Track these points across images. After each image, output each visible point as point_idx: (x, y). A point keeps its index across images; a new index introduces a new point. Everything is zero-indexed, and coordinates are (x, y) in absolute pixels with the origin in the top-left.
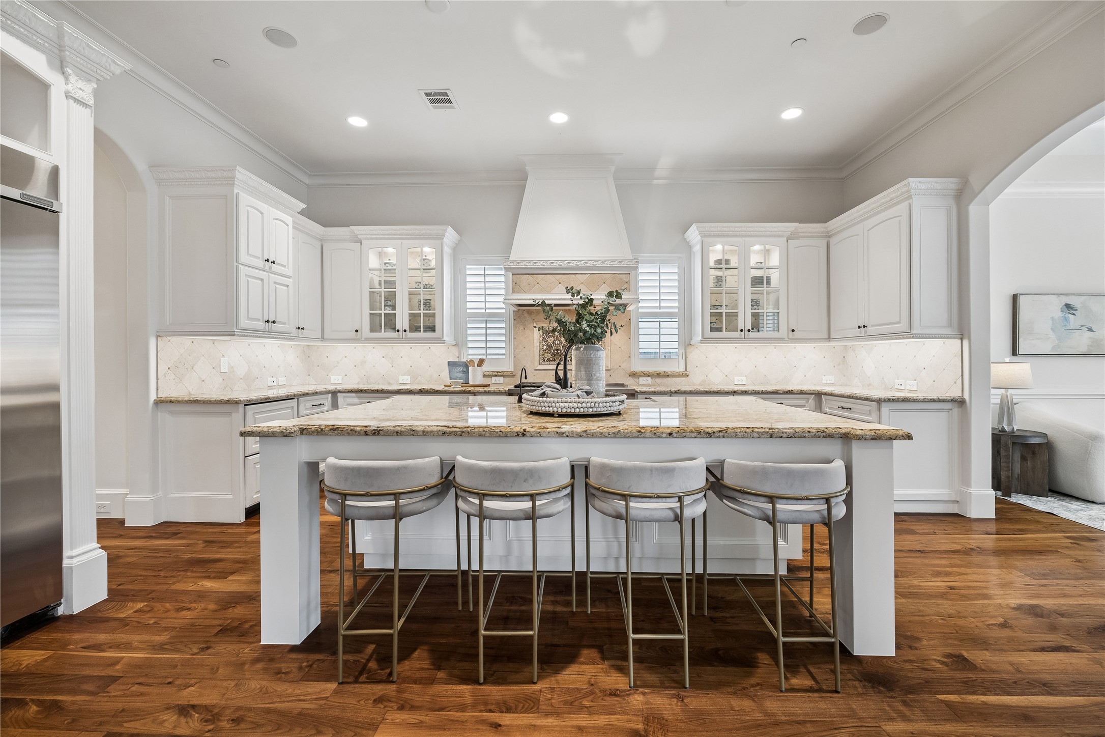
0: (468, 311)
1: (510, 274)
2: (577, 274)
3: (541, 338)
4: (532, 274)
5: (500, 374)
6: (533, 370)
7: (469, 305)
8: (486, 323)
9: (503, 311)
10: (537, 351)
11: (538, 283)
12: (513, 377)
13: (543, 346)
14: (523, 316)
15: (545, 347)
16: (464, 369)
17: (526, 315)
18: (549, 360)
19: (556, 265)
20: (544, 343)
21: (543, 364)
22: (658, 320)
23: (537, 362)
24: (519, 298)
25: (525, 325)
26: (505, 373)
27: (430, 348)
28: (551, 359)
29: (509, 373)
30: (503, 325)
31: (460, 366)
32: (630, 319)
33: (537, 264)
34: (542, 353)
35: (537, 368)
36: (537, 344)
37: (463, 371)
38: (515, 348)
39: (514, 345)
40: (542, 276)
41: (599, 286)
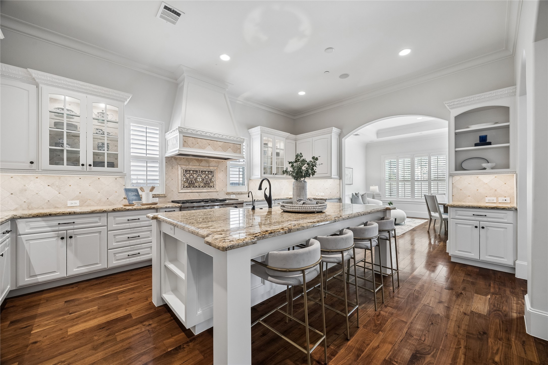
0: (132, 154)
1: (182, 135)
2: (217, 141)
3: (182, 174)
4: (194, 138)
5: (157, 196)
6: (177, 193)
7: (132, 150)
8: (147, 163)
9: (158, 156)
10: (180, 181)
11: (198, 143)
12: (165, 198)
13: (184, 179)
14: (171, 161)
15: (185, 179)
16: (136, 194)
17: (173, 160)
18: (187, 187)
19: (208, 134)
20: (184, 177)
21: (183, 189)
22: (238, 167)
23: (180, 188)
24: (188, 150)
25: (173, 166)
26: (160, 195)
27: (99, 179)
28: (188, 186)
29: (163, 195)
30: (157, 165)
31: (133, 191)
32: (227, 166)
33: (198, 132)
34: (183, 183)
35: (180, 192)
36: (180, 178)
37: (136, 195)
38: (167, 180)
39: (166, 178)
40: (200, 139)
41: (228, 149)
